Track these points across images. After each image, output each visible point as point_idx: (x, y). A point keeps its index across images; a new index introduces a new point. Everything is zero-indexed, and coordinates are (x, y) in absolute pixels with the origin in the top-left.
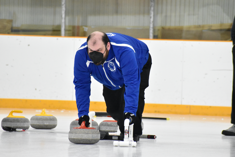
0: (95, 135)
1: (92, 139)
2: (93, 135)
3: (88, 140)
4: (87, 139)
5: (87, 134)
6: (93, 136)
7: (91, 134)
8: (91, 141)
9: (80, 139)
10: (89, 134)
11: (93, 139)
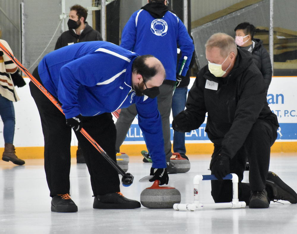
0: (167, 197)
1: (162, 202)
2: (163, 196)
3: (158, 203)
4: (156, 202)
5: (155, 195)
6: (163, 198)
7: (161, 195)
8: (162, 204)
9: (147, 202)
10: (158, 195)
11: (164, 202)
